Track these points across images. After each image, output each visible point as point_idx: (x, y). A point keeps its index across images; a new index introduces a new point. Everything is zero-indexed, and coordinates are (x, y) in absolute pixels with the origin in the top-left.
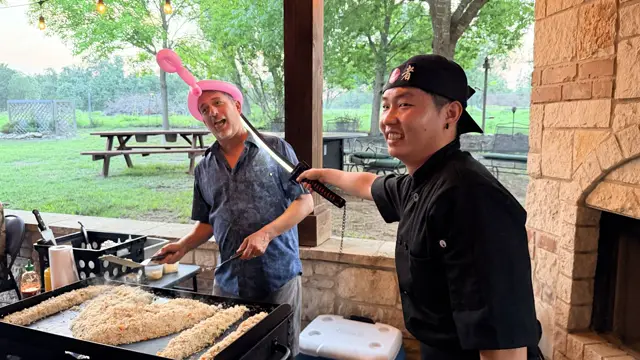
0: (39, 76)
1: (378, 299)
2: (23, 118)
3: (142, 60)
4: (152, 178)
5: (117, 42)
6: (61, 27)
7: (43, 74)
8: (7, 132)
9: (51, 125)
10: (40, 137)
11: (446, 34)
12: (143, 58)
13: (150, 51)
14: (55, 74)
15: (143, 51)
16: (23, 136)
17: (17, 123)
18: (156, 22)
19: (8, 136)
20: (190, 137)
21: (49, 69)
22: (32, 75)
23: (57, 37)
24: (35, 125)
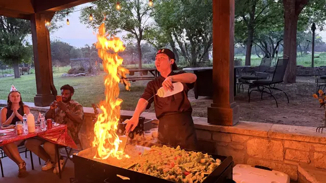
0: (83, 48)
1: (272, 157)
2: (77, 67)
3: (129, 38)
4: (137, 92)
5: (119, 29)
6: (94, 23)
7: (84, 47)
8: (71, 73)
9: (89, 70)
10: (84, 75)
11: (293, 10)
12: (130, 36)
13: (133, 33)
14: (89, 47)
15: (129, 33)
16: (77, 75)
17: (75, 69)
18: (136, 18)
19: (71, 75)
20: (154, 72)
21: (87, 45)
22: (80, 48)
23: (92, 28)
24: (82, 70)
